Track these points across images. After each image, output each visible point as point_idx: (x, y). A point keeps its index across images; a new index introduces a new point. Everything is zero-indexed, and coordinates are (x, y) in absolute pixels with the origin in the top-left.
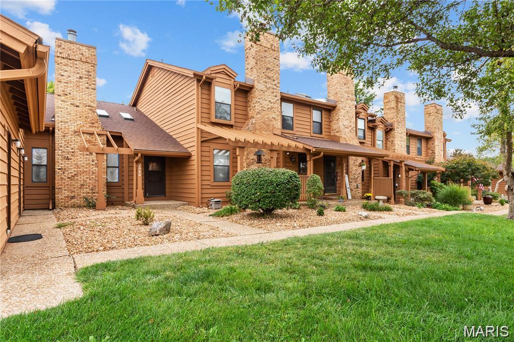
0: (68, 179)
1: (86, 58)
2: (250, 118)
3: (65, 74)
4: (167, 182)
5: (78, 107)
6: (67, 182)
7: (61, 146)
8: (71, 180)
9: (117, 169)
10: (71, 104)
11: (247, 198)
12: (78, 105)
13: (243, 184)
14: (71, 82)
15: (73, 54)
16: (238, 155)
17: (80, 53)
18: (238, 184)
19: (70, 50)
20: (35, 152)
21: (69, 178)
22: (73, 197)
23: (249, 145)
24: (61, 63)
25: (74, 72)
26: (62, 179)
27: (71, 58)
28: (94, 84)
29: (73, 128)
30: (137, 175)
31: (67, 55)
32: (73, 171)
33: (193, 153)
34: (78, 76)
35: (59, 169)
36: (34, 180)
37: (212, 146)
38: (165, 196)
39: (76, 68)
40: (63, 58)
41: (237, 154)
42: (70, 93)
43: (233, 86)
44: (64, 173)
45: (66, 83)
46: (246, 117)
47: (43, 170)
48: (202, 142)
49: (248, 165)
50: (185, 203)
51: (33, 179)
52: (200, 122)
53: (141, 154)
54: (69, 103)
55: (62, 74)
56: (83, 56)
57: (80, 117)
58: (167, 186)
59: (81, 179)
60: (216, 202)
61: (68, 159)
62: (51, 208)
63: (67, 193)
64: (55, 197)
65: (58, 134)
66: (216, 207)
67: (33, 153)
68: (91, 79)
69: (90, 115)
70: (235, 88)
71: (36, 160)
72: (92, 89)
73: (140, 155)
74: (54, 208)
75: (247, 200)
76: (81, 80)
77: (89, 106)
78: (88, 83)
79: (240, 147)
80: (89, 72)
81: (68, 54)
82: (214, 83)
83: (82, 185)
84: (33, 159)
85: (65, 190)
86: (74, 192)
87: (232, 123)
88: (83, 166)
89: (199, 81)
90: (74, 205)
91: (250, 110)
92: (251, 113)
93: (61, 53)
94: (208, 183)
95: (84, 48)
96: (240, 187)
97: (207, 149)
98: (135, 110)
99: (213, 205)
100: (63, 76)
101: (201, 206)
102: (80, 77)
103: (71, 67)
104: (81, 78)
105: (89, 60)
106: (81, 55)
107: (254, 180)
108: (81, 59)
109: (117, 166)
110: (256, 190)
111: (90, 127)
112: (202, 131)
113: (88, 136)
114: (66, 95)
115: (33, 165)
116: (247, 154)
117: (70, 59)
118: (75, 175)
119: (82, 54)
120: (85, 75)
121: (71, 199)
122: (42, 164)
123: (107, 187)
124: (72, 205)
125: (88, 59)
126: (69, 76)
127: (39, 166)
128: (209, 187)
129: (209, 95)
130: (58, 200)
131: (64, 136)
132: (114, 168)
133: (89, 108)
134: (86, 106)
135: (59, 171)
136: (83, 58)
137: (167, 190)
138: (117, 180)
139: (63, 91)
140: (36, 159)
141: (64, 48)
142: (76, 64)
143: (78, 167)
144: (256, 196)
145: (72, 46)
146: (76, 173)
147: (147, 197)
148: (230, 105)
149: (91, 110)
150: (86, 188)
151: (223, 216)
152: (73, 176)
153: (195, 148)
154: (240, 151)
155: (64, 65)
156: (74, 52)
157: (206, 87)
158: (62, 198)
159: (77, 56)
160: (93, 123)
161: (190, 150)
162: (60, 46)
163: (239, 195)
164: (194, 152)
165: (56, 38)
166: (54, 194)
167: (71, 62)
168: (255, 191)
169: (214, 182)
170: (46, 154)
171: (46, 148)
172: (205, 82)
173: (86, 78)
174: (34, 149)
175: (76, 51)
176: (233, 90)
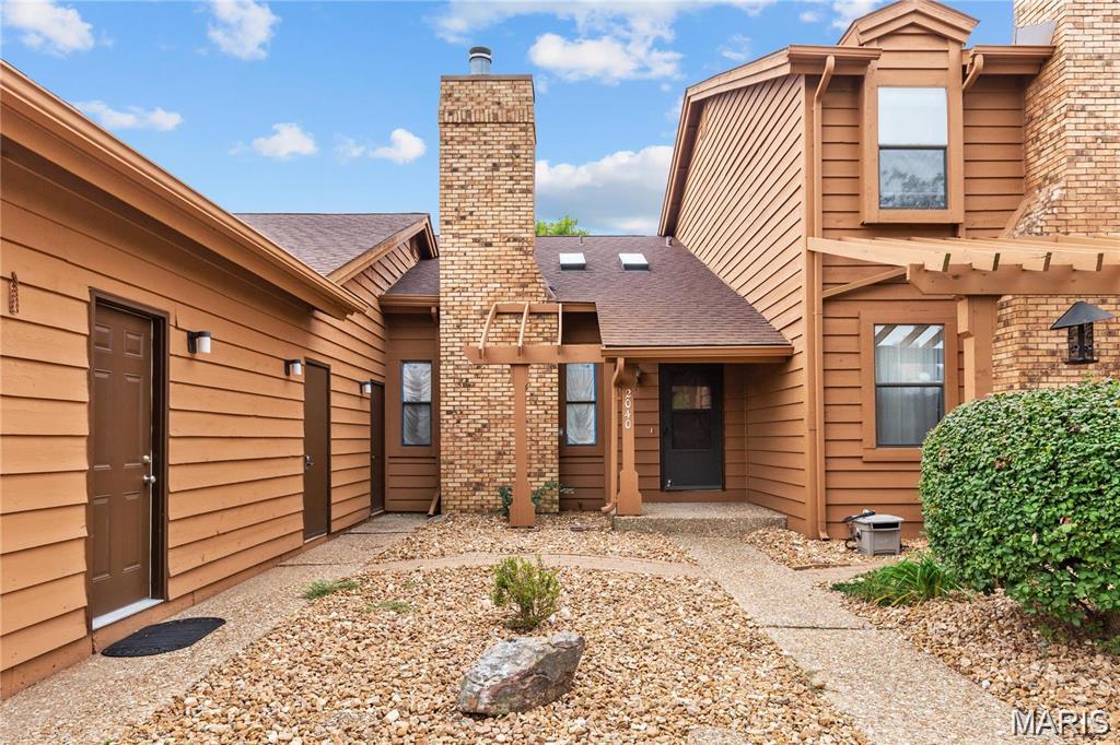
0: (469, 439)
1: (508, 111)
2: (1040, 187)
3: (461, 164)
4: (729, 444)
5: (489, 245)
6: (467, 445)
7: (452, 353)
8: (475, 441)
9: (592, 407)
10: (475, 240)
11: (995, 543)
12: (489, 240)
13: (972, 471)
14: (473, 182)
15: (477, 107)
16: (967, 335)
17: (493, 103)
18: (948, 469)
19: (472, 99)
20: (408, 370)
21: (470, 435)
22: (479, 486)
23: (1024, 284)
24: (452, 139)
25: (481, 156)
26: (455, 437)
27: (473, 120)
28: (526, 178)
29: (478, 303)
30: (620, 425)
31: (464, 114)
32: (478, 416)
33: (800, 346)
34: (489, 162)
35: (449, 412)
36: (407, 441)
37: (870, 312)
38: (724, 489)
39: (485, 143)
40: (457, 124)
41: (963, 327)
42: (471, 213)
43: (956, 71)
44: (458, 422)
45: (462, 187)
46: (1021, 183)
47: (424, 414)
48: (826, 301)
49: (1029, 378)
50: (777, 516)
51: (406, 439)
52: (817, 228)
53: (626, 359)
54: (469, 240)
55: (454, 166)
56: (501, 108)
57: (495, 273)
58: (729, 458)
59: (498, 435)
60: (876, 526)
61: (467, 385)
62: (431, 512)
63: (466, 475)
64: (439, 483)
65: (447, 322)
66: (877, 548)
67: (405, 374)
68: (519, 166)
69: (518, 264)
70: (965, 76)
71: (410, 391)
72: (522, 191)
73: (621, 362)
74: (438, 512)
75: (999, 551)
76: (495, 173)
77: (515, 240)
78: (511, 178)
79: (971, 298)
80: (514, 147)
81: (468, 111)
82: (872, 75)
83: (500, 454)
84: (405, 389)
85: (461, 467)
86: (481, 471)
87: (954, 214)
88: (502, 403)
89: (812, 81)
90: (482, 506)
91: (1038, 153)
92: (1040, 166)
93: (451, 114)
94: (855, 450)
95: (502, 87)
96: (958, 482)
97: (848, 326)
98: (667, 245)
99: (866, 537)
100: (455, 170)
101: (823, 535)
102: (494, 164)
103: (474, 143)
104: (496, 167)
105: (514, 117)
106: (496, 107)
107: (1039, 447)
108: (496, 116)
109: (593, 399)
110: (1047, 503)
111: (518, 294)
112: (827, 262)
113: (514, 321)
114: (464, 218)
115: (404, 404)
116: (1023, 333)
117: (472, 124)
118: (484, 426)
119: (499, 103)
120: (506, 156)
121: (475, 490)
122: (423, 400)
123: (560, 457)
124: (478, 508)
125: (512, 114)
126: (470, 169)
127: (416, 405)
128: (858, 465)
129: (856, 126)
130: (448, 492)
131: (458, 327)
132: (585, 406)
133: (516, 244)
134: (509, 241)
135: (449, 417)
136: (500, 113)
137: (730, 470)
138: (591, 440)
139: (456, 210)
140: (412, 389)
141: (458, 100)
142: (485, 134)
143: (489, 405)
144: (1048, 536)
145: (476, 89)
146: (486, 422)
147: (668, 491)
148: (944, 148)
149: (521, 249)
150: (510, 463)
151: (886, 602)
152: (479, 430)
153: (801, 328)
154: (972, 314)
155: (459, 143)
156: (479, 103)
157: (843, 100)
158: (454, 488)
159: (486, 111)
160: (524, 285)
161: (788, 335)
162: (450, 95)
163: (955, 523)
164: (800, 339)
165: (442, 77)
166: (437, 476)
167: (475, 130)
168: (1050, 511)
169: (878, 445)
170: (429, 374)
171: (430, 362)
172: (837, 82)
173: (508, 165)
174: (406, 365)
175: (486, 99)
176: (958, 86)
